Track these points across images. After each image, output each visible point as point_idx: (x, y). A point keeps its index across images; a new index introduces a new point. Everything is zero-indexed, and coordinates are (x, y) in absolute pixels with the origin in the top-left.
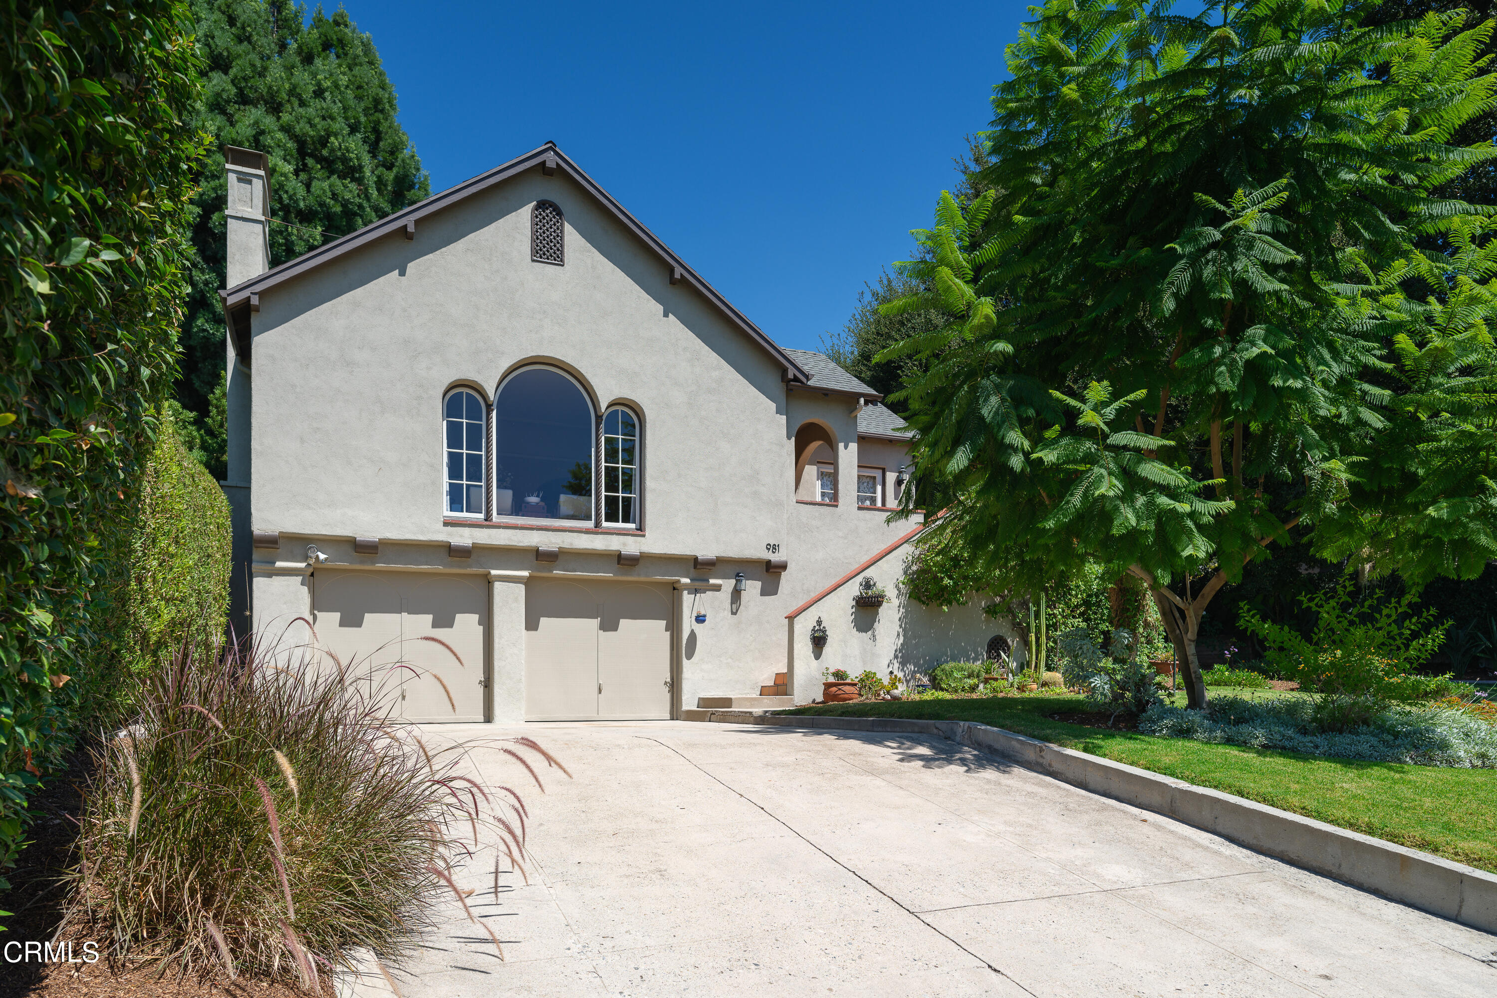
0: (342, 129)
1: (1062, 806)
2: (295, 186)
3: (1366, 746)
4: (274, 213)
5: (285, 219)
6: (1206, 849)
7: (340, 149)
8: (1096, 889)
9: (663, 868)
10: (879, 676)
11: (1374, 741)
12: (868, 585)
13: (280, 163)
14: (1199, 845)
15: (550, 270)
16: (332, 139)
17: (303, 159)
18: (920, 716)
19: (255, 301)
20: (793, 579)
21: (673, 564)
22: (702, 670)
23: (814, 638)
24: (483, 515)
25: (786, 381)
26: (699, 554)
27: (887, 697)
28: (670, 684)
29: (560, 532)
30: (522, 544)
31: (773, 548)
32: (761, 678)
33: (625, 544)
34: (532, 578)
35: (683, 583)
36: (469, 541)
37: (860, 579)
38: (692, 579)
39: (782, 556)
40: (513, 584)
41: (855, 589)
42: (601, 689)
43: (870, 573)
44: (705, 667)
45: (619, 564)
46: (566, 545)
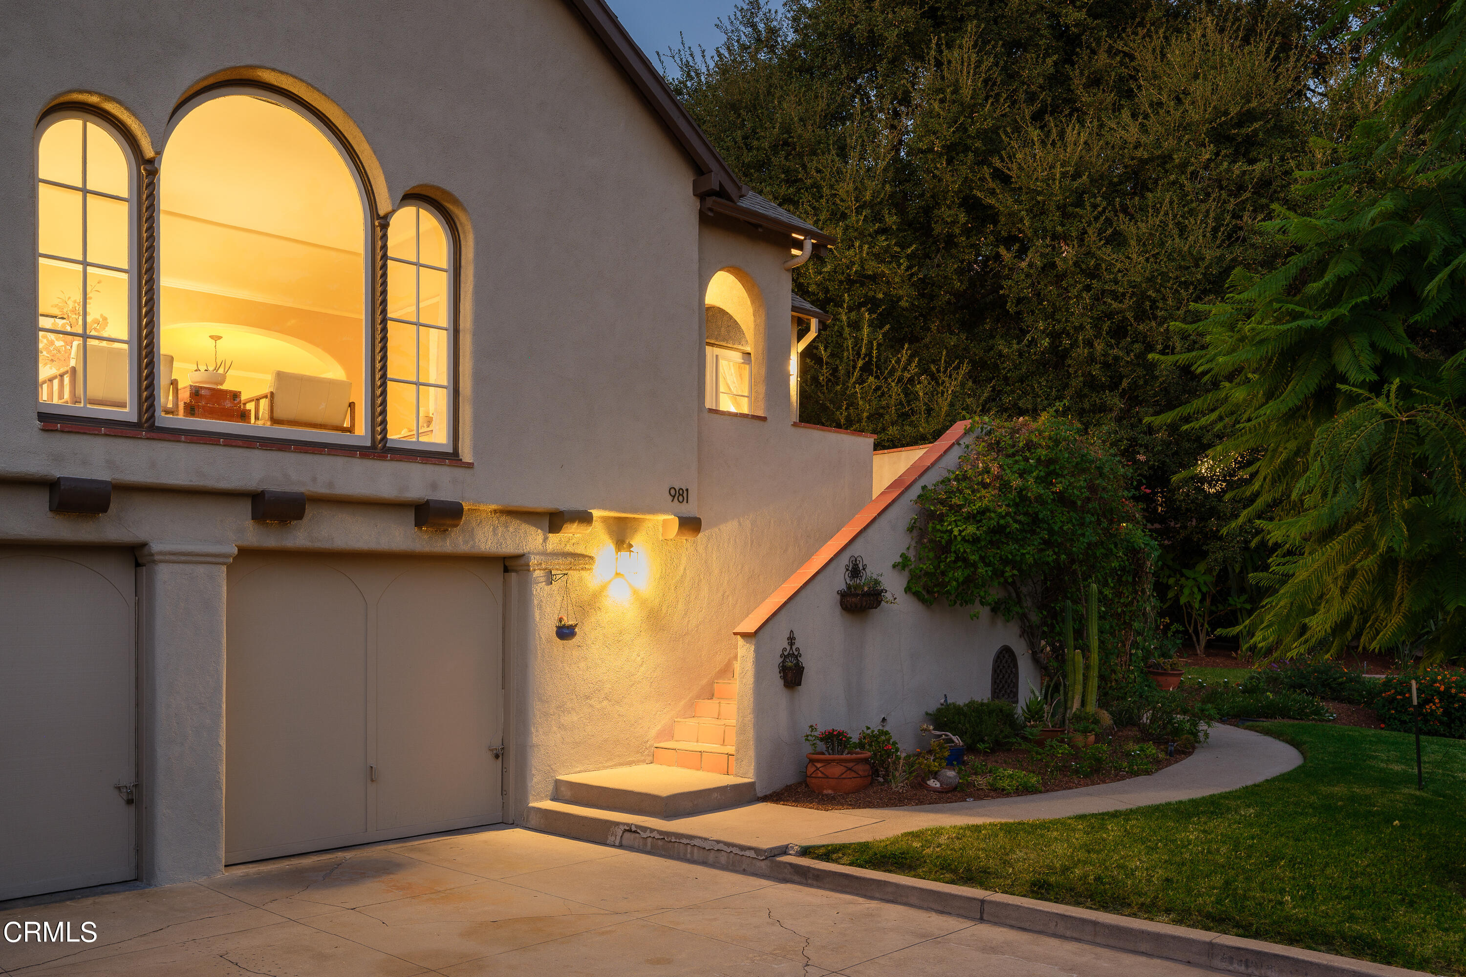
12: (855, 571)
20: (701, 549)
21: (515, 524)
22: (561, 727)
23: (784, 670)
24: (128, 412)
25: (702, 195)
26: (562, 507)
27: (933, 783)
28: (499, 754)
29: (308, 458)
30: (223, 485)
31: (679, 495)
32: (653, 732)
33: (434, 486)
34: (246, 554)
35: (534, 561)
36: (103, 475)
37: (845, 560)
38: (544, 553)
39: (690, 509)
40: (201, 569)
41: (839, 580)
42: (372, 775)
43: (857, 550)
44: (566, 719)
45: (419, 524)
46: (320, 489)
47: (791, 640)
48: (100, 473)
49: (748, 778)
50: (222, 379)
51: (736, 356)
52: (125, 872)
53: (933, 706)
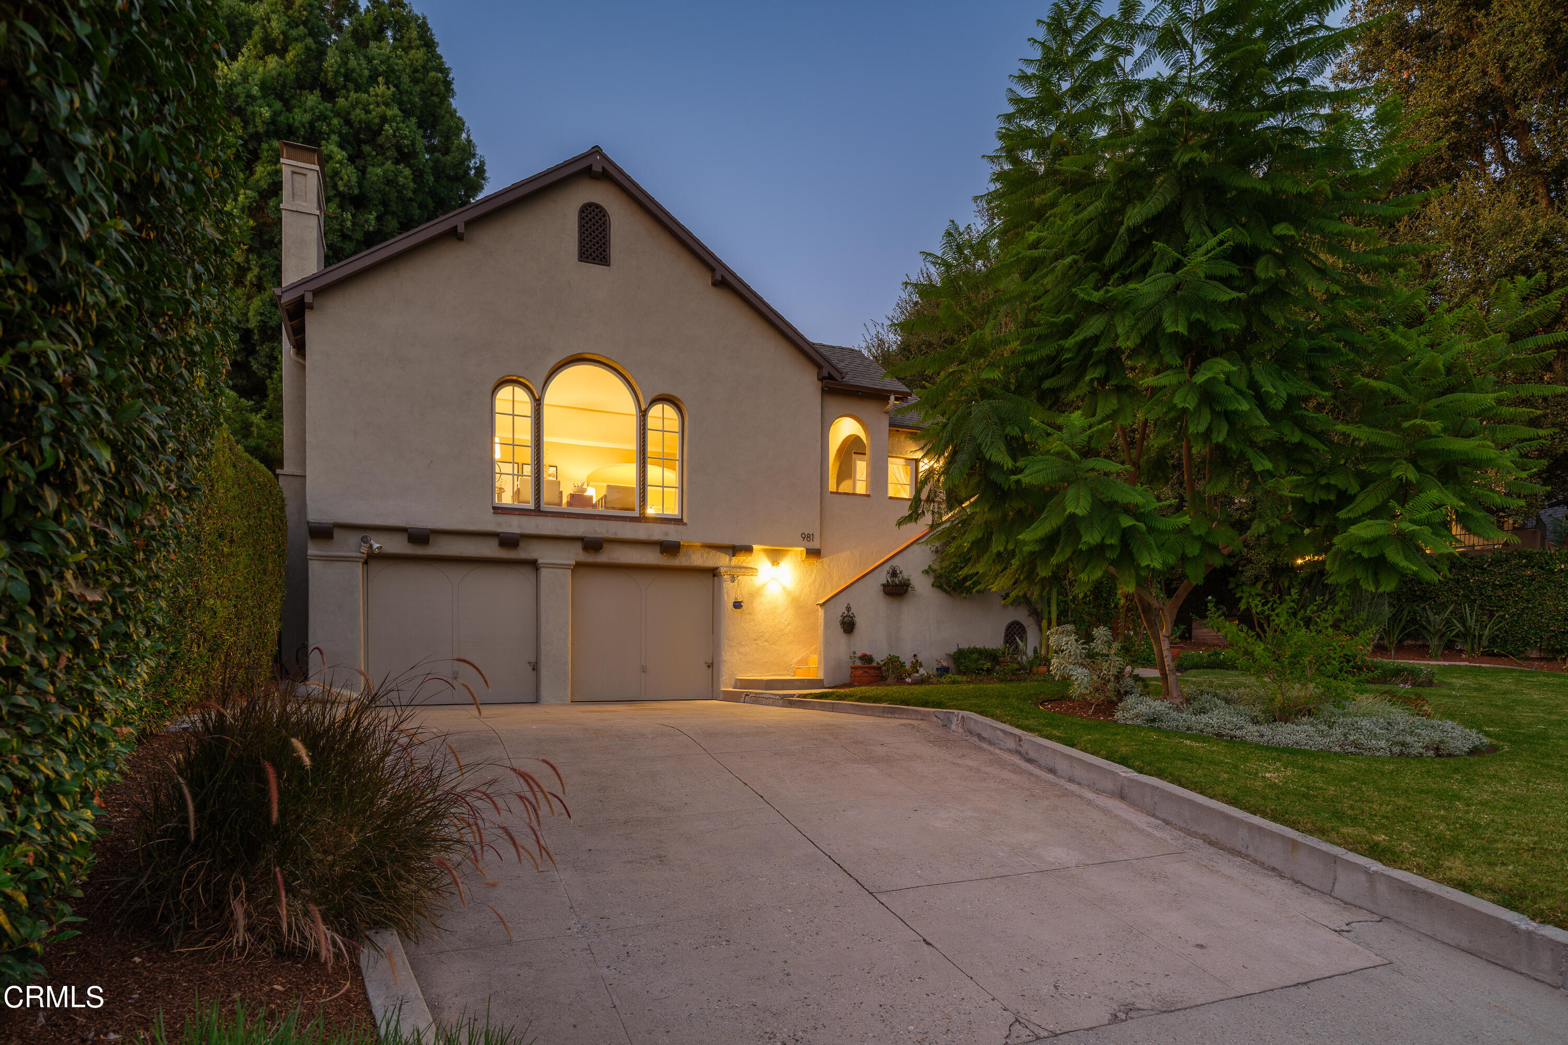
0: (395, 116)
1: (1028, 793)
2: (349, 174)
3: (1303, 735)
4: (328, 200)
5: (341, 207)
6: (1141, 831)
7: (394, 136)
8: (1035, 869)
9: (663, 854)
10: (902, 659)
11: (1311, 730)
12: (894, 574)
13: (335, 149)
14: (1136, 829)
15: (596, 270)
16: (387, 126)
17: (359, 146)
18: (925, 704)
19: (308, 299)
20: (826, 566)
21: (713, 552)
22: (739, 653)
23: (843, 623)
24: (531, 506)
25: (821, 379)
26: (737, 543)
27: (909, 680)
28: (710, 666)
29: (605, 522)
30: (568, 534)
31: (807, 537)
32: (795, 660)
33: (666, 534)
34: (579, 565)
35: (722, 570)
36: (517, 531)
37: (887, 567)
38: (730, 567)
39: (815, 544)
40: (560, 571)
41: (883, 577)
42: (644, 670)
43: (896, 562)
44: (742, 650)
45: (662, 553)
46: (610, 535)
47: (848, 609)
48: (516, 530)
49: (821, 676)
50: (585, 490)
51: (902, 461)
52: (532, 699)
53: (953, 650)
